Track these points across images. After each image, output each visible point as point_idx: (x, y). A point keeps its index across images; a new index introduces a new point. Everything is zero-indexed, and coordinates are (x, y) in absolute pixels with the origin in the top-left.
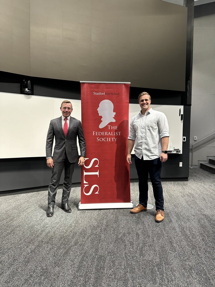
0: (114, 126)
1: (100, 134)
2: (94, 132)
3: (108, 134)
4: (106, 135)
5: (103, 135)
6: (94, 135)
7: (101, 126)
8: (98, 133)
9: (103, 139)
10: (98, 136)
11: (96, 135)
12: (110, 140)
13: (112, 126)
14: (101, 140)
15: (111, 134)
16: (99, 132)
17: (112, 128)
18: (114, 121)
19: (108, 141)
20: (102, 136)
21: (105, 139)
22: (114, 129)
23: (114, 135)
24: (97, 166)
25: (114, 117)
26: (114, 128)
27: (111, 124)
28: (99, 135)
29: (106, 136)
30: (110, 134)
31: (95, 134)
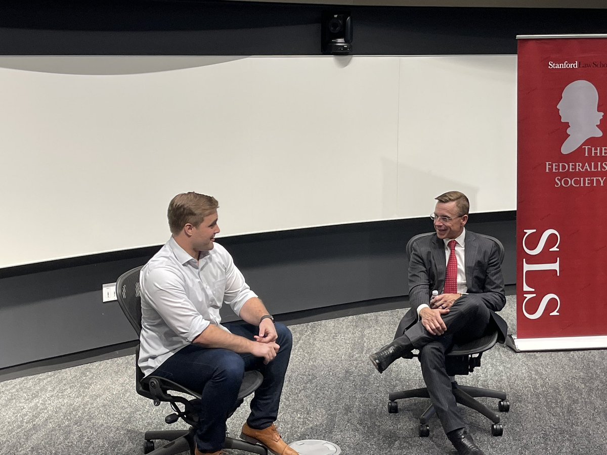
0: (599, 148)
1: (564, 167)
2: (547, 163)
3: (582, 168)
4: (577, 170)
5: (571, 170)
6: (547, 171)
7: (568, 148)
8: (559, 165)
9: (571, 182)
10: (559, 174)
11: (554, 171)
12: (588, 183)
13: (593, 148)
14: (566, 182)
15: (591, 168)
16: (561, 164)
17: (593, 151)
18: (599, 134)
19: (582, 185)
20: (568, 174)
21: (576, 182)
22: (598, 155)
23: (599, 170)
24: (555, 249)
25: (599, 123)
26: (598, 151)
27: (592, 142)
28: (561, 171)
29: (580, 174)
30: (588, 168)
31: (551, 169)
